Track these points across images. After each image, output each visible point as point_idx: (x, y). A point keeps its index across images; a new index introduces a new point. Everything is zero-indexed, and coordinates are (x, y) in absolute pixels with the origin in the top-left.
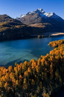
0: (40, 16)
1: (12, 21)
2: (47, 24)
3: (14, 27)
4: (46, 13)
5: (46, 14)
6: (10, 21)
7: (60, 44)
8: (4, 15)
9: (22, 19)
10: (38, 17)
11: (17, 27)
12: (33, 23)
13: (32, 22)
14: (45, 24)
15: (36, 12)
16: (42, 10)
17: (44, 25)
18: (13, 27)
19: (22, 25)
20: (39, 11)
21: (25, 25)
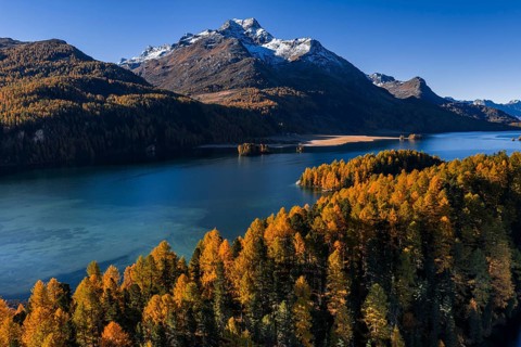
0: (248, 55)
1: (96, 74)
2: (282, 92)
3: (102, 102)
4: (274, 41)
5: (279, 47)
6: (84, 71)
7: (360, 176)
8: (50, 42)
9: (151, 65)
10: (237, 60)
11: (123, 100)
12: (211, 89)
13: (205, 83)
14: (272, 92)
15: (223, 33)
16: (255, 25)
17: (269, 97)
18: (98, 101)
19: (147, 92)
20: (239, 28)
21: (165, 92)
